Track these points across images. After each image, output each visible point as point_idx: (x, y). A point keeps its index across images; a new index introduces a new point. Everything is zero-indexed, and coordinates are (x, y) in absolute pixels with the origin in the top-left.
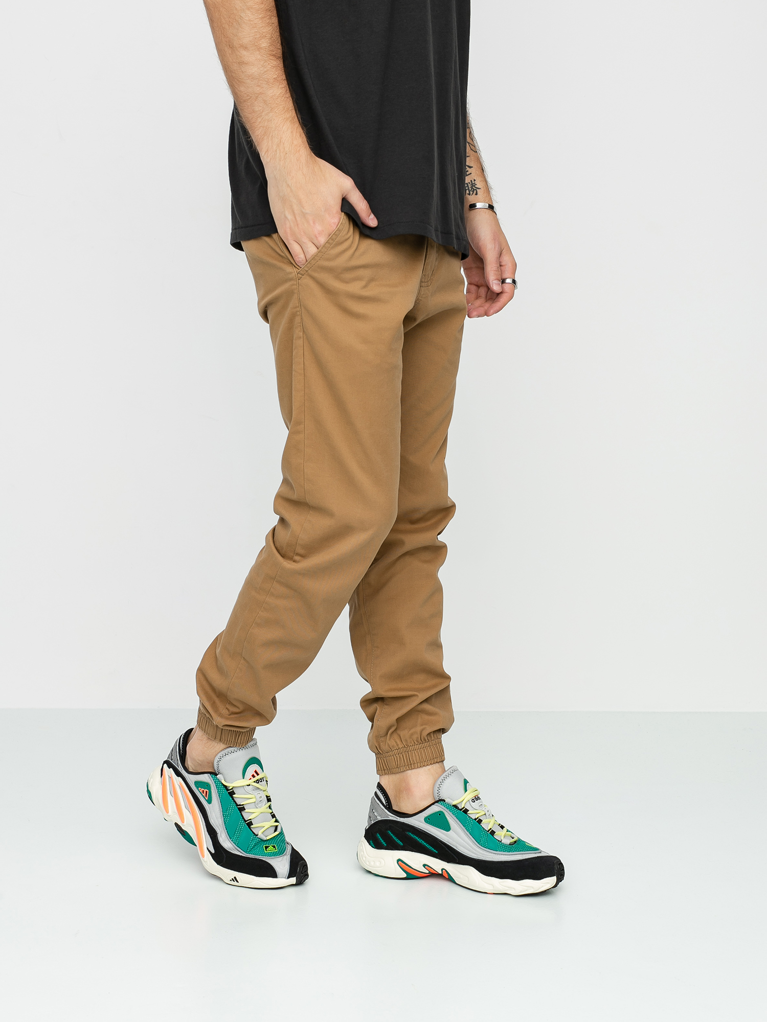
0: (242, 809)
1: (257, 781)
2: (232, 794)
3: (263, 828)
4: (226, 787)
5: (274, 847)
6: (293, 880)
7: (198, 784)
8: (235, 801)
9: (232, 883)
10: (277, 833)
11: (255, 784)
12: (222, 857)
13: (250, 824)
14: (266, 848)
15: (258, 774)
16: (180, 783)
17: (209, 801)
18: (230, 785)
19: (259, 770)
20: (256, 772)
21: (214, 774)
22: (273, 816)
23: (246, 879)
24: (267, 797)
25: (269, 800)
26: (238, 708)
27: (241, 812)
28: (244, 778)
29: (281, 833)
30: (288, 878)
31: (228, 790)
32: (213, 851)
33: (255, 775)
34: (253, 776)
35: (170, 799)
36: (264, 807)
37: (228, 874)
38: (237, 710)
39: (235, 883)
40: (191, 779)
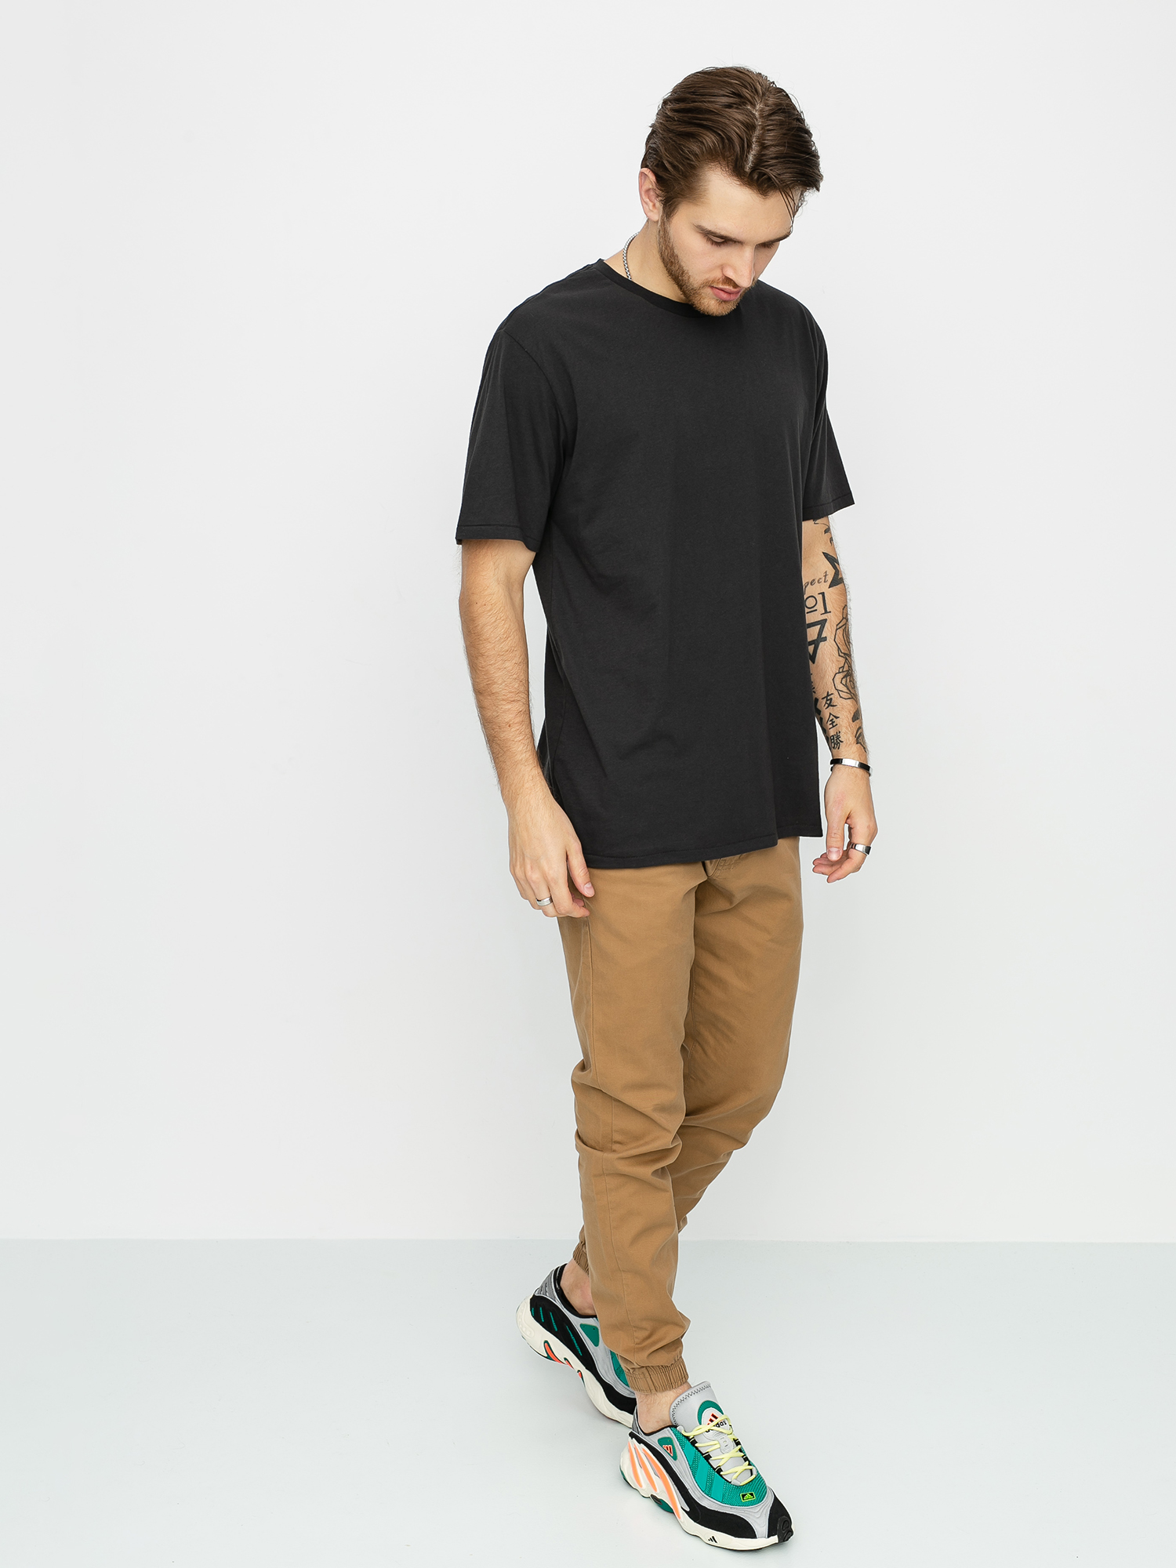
0: (708, 1458)
1: (718, 1425)
2: (694, 1443)
3: (735, 1473)
4: (687, 1438)
5: (752, 1494)
6: (775, 1539)
7: (662, 1441)
8: (699, 1451)
9: (710, 1542)
10: (754, 1476)
11: (716, 1428)
12: (698, 1514)
13: (719, 1471)
14: (743, 1496)
15: (716, 1418)
16: (644, 1450)
17: (675, 1458)
18: (690, 1435)
19: (716, 1412)
20: (713, 1415)
21: (674, 1426)
22: (746, 1459)
23: (724, 1539)
24: (735, 1440)
25: (738, 1443)
26: (646, 1329)
27: (708, 1461)
28: (700, 1424)
29: (758, 1476)
30: (768, 1537)
31: (689, 1440)
32: (688, 1510)
33: (713, 1419)
34: (711, 1421)
35: (639, 1470)
36: (734, 1451)
37: (707, 1533)
38: (646, 1333)
39: (714, 1543)
40: (653, 1440)
